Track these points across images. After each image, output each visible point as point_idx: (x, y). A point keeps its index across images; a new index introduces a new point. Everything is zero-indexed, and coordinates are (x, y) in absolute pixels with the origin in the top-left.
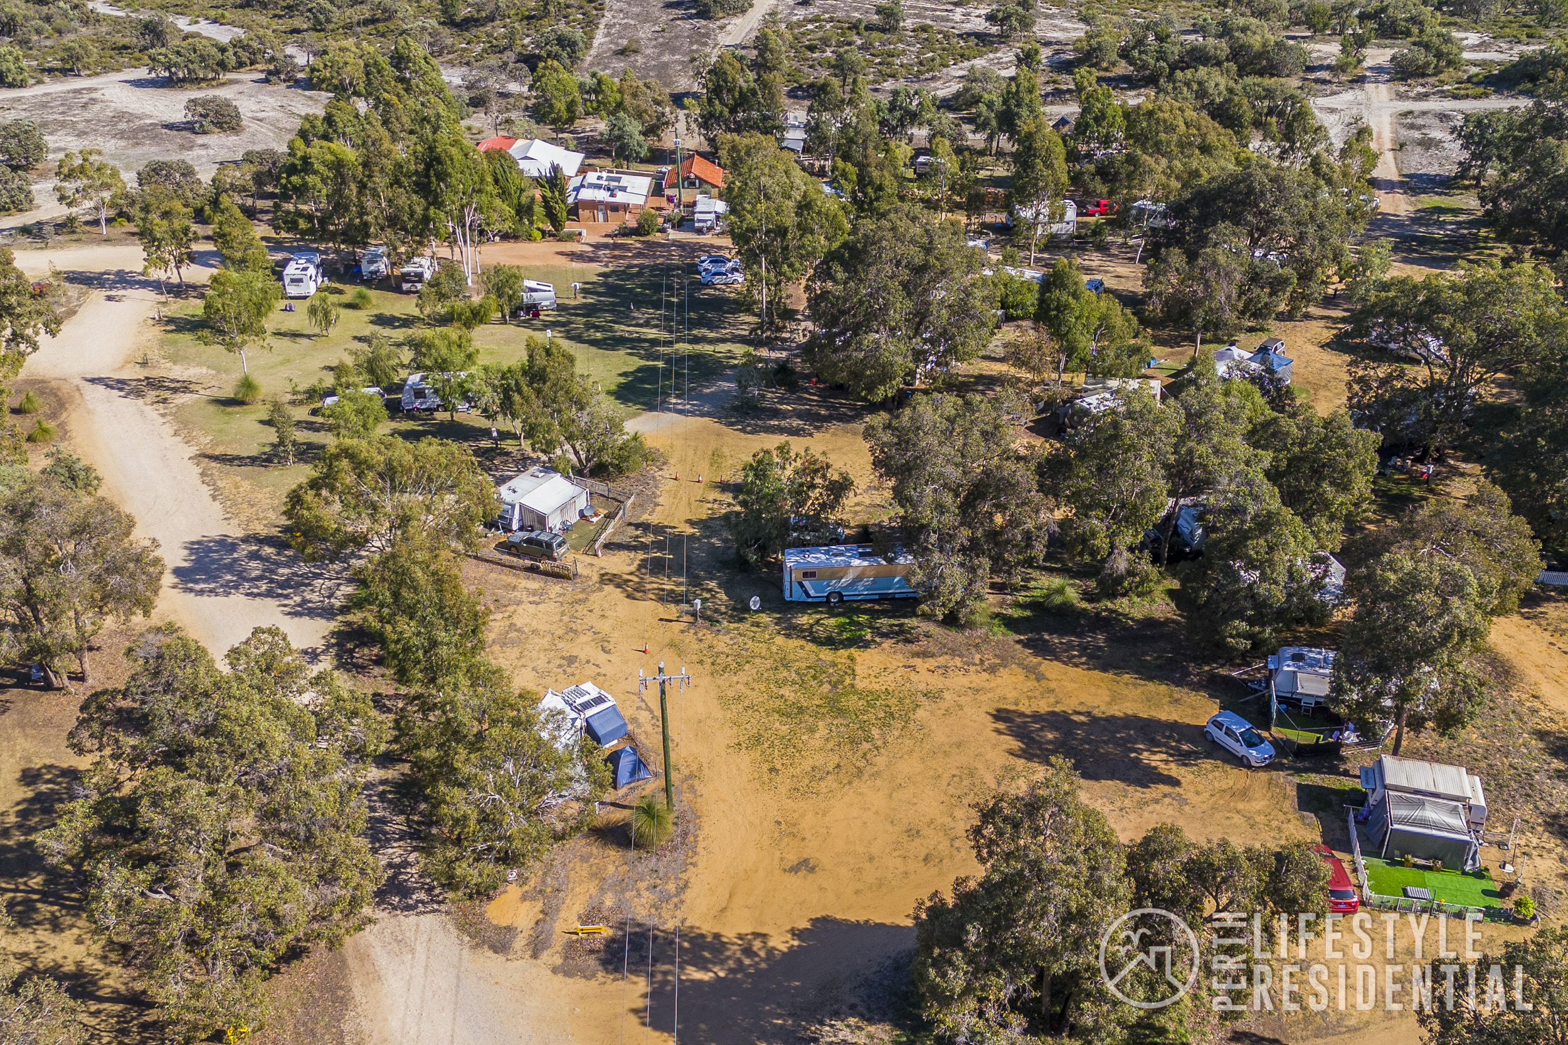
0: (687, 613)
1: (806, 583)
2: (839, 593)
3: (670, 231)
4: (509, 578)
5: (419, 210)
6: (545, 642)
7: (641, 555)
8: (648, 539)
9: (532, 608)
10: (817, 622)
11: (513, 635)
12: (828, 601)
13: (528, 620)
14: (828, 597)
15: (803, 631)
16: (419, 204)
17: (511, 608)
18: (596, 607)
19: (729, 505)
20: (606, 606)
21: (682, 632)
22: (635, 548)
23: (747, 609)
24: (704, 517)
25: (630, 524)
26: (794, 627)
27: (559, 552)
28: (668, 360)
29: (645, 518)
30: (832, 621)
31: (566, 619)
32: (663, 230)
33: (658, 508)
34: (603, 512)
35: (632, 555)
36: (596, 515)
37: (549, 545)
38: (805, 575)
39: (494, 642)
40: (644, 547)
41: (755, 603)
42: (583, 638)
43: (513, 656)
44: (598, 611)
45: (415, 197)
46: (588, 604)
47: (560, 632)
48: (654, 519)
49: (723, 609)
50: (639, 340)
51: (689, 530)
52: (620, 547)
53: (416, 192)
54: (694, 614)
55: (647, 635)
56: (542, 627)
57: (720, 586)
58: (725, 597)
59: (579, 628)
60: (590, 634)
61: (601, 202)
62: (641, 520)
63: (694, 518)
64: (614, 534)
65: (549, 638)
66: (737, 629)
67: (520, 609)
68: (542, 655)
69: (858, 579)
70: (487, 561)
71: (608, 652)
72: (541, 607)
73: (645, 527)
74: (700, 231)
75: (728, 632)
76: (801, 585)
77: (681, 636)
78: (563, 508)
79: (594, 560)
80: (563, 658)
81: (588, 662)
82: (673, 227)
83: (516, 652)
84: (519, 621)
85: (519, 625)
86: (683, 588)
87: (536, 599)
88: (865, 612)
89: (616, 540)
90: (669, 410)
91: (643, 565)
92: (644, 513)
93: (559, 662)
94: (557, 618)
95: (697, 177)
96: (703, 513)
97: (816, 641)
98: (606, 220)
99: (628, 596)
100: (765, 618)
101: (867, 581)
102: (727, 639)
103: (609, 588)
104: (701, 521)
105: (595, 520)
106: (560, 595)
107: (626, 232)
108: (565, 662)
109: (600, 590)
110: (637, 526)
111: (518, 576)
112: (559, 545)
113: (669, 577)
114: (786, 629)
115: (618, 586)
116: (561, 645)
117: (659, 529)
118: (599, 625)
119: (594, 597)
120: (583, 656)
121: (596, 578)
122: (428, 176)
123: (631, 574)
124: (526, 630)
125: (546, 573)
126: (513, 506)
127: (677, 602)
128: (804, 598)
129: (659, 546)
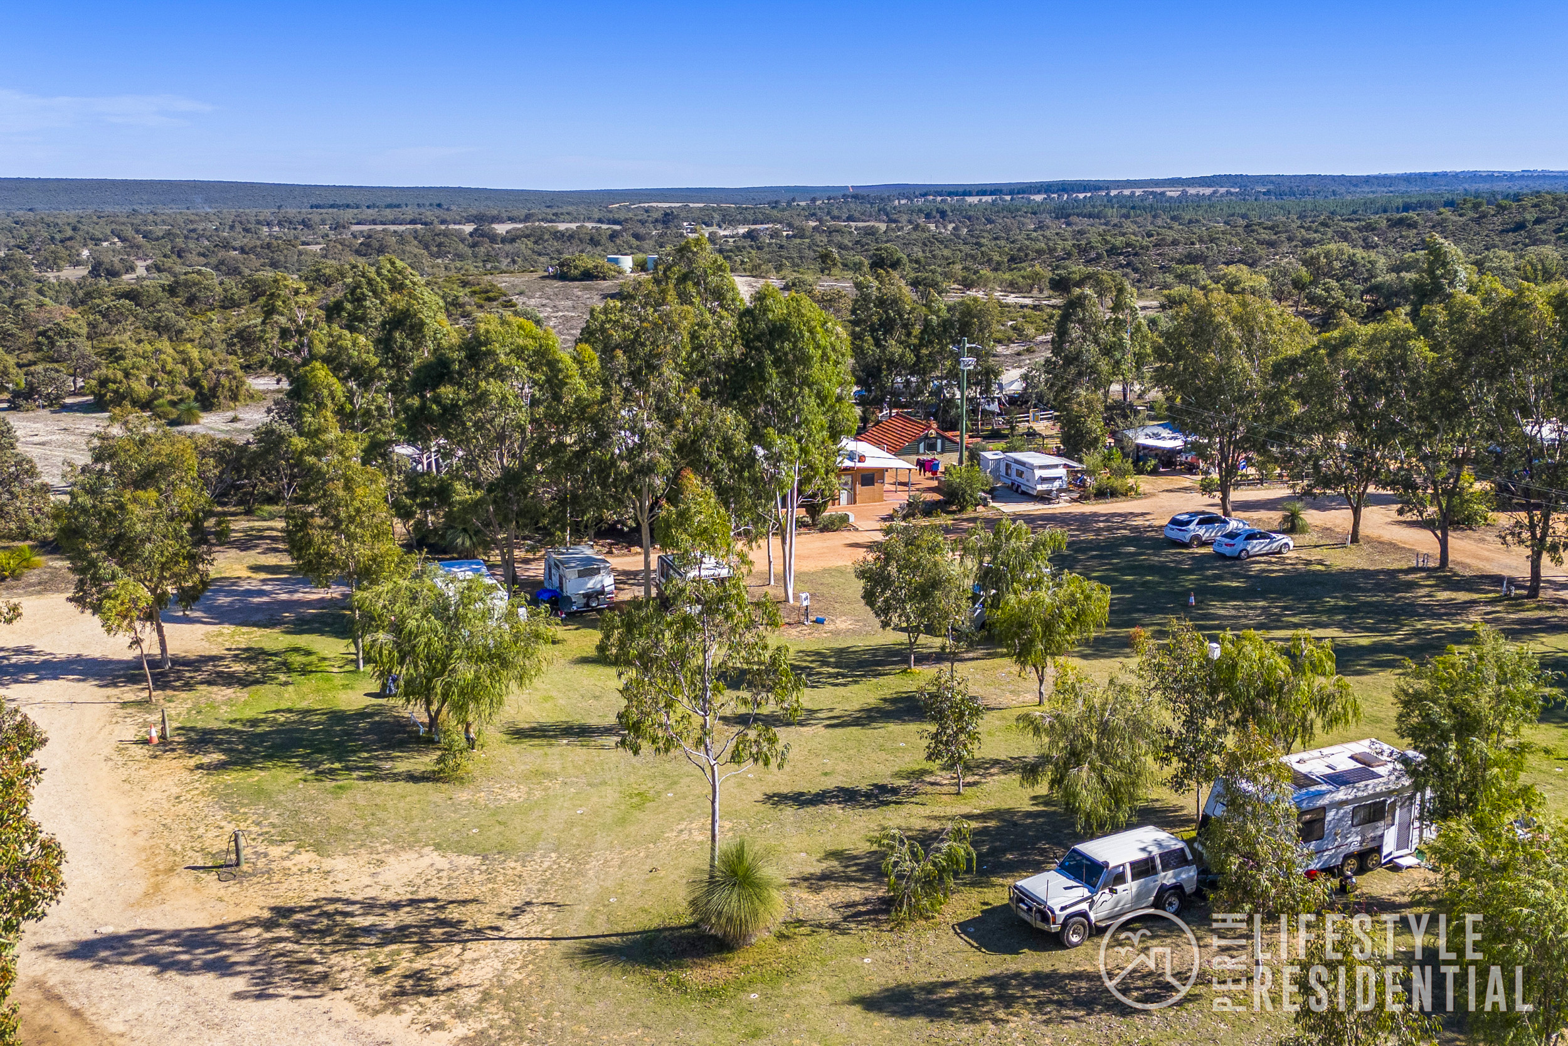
3: (991, 503)
32: (982, 503)
74: (1044, 499)
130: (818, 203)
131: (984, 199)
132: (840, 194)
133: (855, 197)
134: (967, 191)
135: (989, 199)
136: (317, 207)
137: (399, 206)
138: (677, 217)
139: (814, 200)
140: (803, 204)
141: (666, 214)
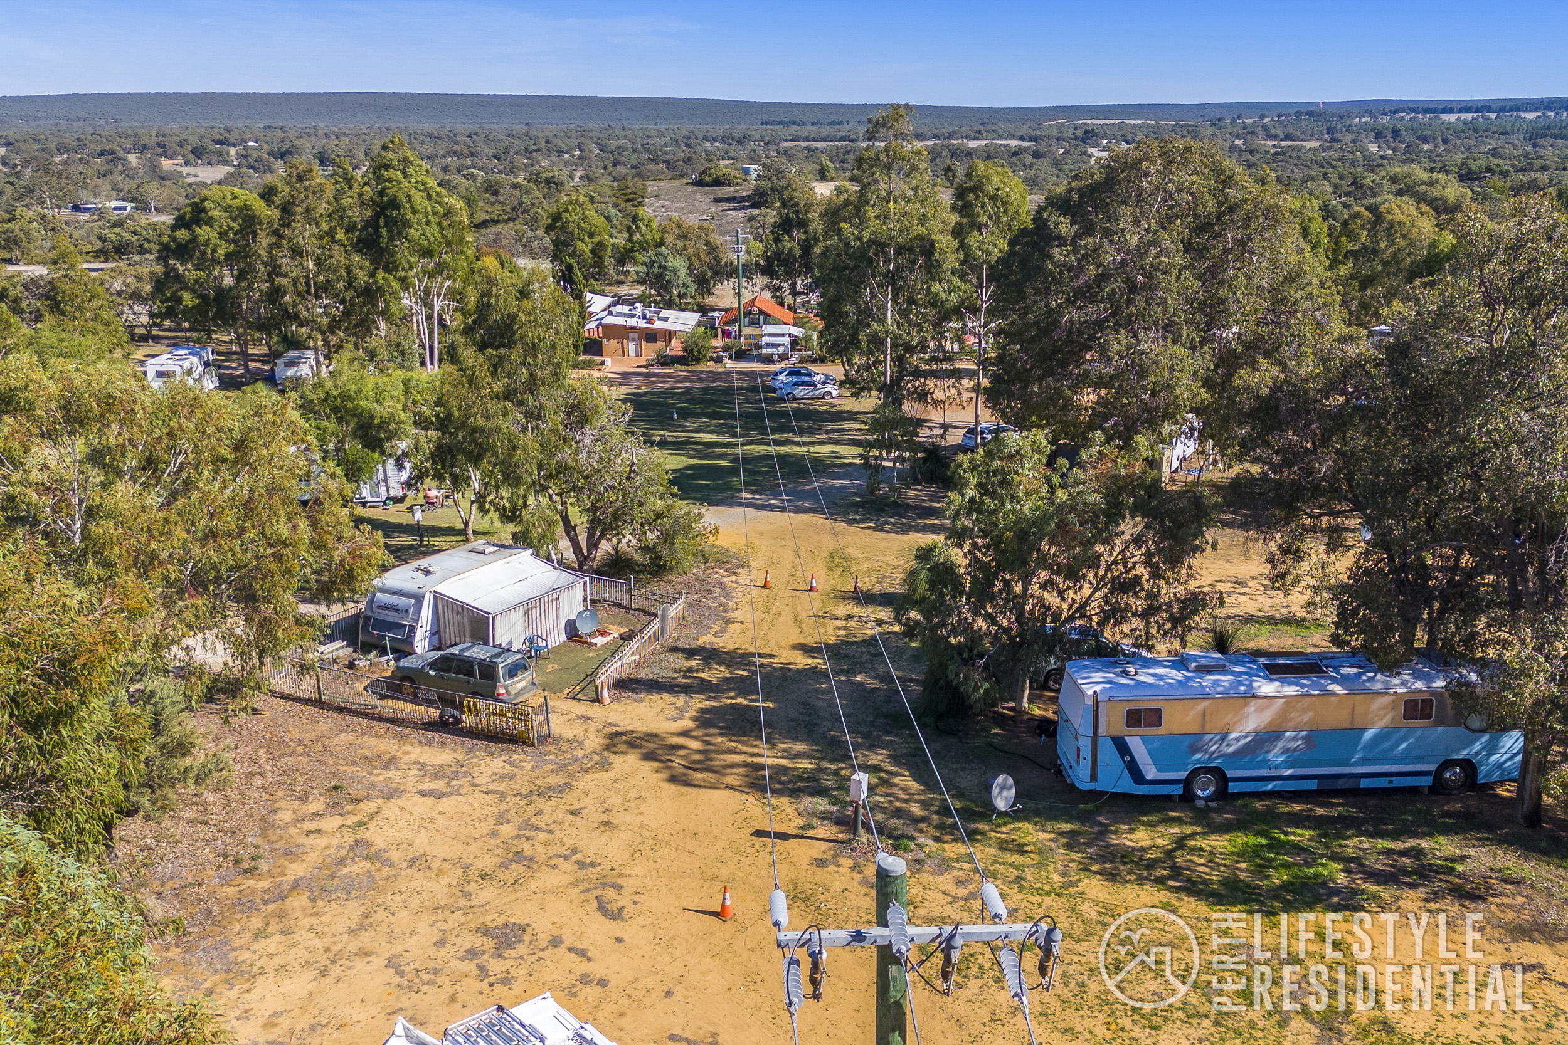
0: (825, 816)
1: (1135, 743)
2: (1218, 772)
3: (726, 360)
4: (383, 743)
5: (362, 277)
6: (439, 889)
7: (699, 702)
8: (716, 674)
9: (422, 807)
10: (1180, 843)
11: (356, 868)
12: (1187, 797)
13: (406, 834)
14: (1187, 783)
15: (1152, 865)
16: (362, 268)
17: (368, 806)
18: (590, 804)
19: (880, 623)
20: (615, 800)
21: (820, 863)
22: (687, 690)
23: (986, 811)
24: (832, 640)
25: (674, 649)
26: (1125, 856)
27: (514, 687)
28: (735, 459)
29: (706, 640)
30: (1219, 842)
31: (507, 830)
32: (718, 360)
33: (732, 627)
34: (616, 632)
35: (681, 700)
36: (602, 633)
37: (488, 671)
38: (1134, 718)
39: (296, 885)
40: (705, 687)
41: (1003, 796)
42: (548, 879)
43: (341, 925)
44: (593, 814)
45: (357, 257)
46: (569, 798)
47: (488, 862)
48: (728, 642)
49: (916, 809)
50: (688, 443)
51: (803, 661)
52: (654, 686)
53: (359, 251)
54: (848, 823)
55: (724, 872)
56: (442, 850)
57: (895, 759)
58: (914, 786)
59: (541, 853)
60: (569, 866)
61: (633, 328)
62: (701, 642)
63: (809, 641)
64: (639, 665)
65: (454, 876)
66: (969, 858)
67: (392, 809)
68: (424, 924)
69: (1266, 737)
70: (340, 710)
71: (616, 915)
72: (445, 804)
73: (710, 655)
74: (768, 360)
75: (944, 866)
76: (1121, 746)
77: (822, 875)
78: (531, 606)
79: (594, 711)
80: (484, 931)
81: (555, 942)
82: (730, 358)
83: (354, 910)
84: (379, 836)
85: (379, 843)
86: (806, 765)
87: (440, 785)
88: (1298, 820)
89: (645, 674)
90: (741, 505)
91: (705, 719)
92: (706, 630)
93: (469, 941)
94: (486, 828)
95: (761, 312)
96: (830, 633)
97: (1195, 888)
98: (639, 353)
99: (673, 779)
100: (1031, 833)
101: (1291, 739)
102: (946, 881)
103: (628, 762)
104: (828, 646)
105: (600, 641)
106: (502, 778)
107: (665, 361)
108: (488, 943)
109: (604, 766)
110: (690, 653)
111: (402, 738)
112: (512, 672)
113: (769, 740)
114: (1102, 859)
115: (649, 757)
116: (482, 895)
117: (734, 659)
118: (593, 845)
119: (591, 783)
120: (542, 926)
121: (594, 742)
122: (377, 229)
123: (685, 733)
124: (395, 855)
125: (473, 733)
126: (419, 599)
127: (794, 793)
128: (1126, 785)
129: (744, 686)
130: (1266, 120)
131: (1464, 116)
132: (1292, 111)
133: (1310, 114)
134: (1448, 108)
135: (1469, 117)
136: (767, 123)
137: (840, 123)
138: (1096, 135)
139: (1262, 117)
140: (1249, 121)
141: (1086, 132)
